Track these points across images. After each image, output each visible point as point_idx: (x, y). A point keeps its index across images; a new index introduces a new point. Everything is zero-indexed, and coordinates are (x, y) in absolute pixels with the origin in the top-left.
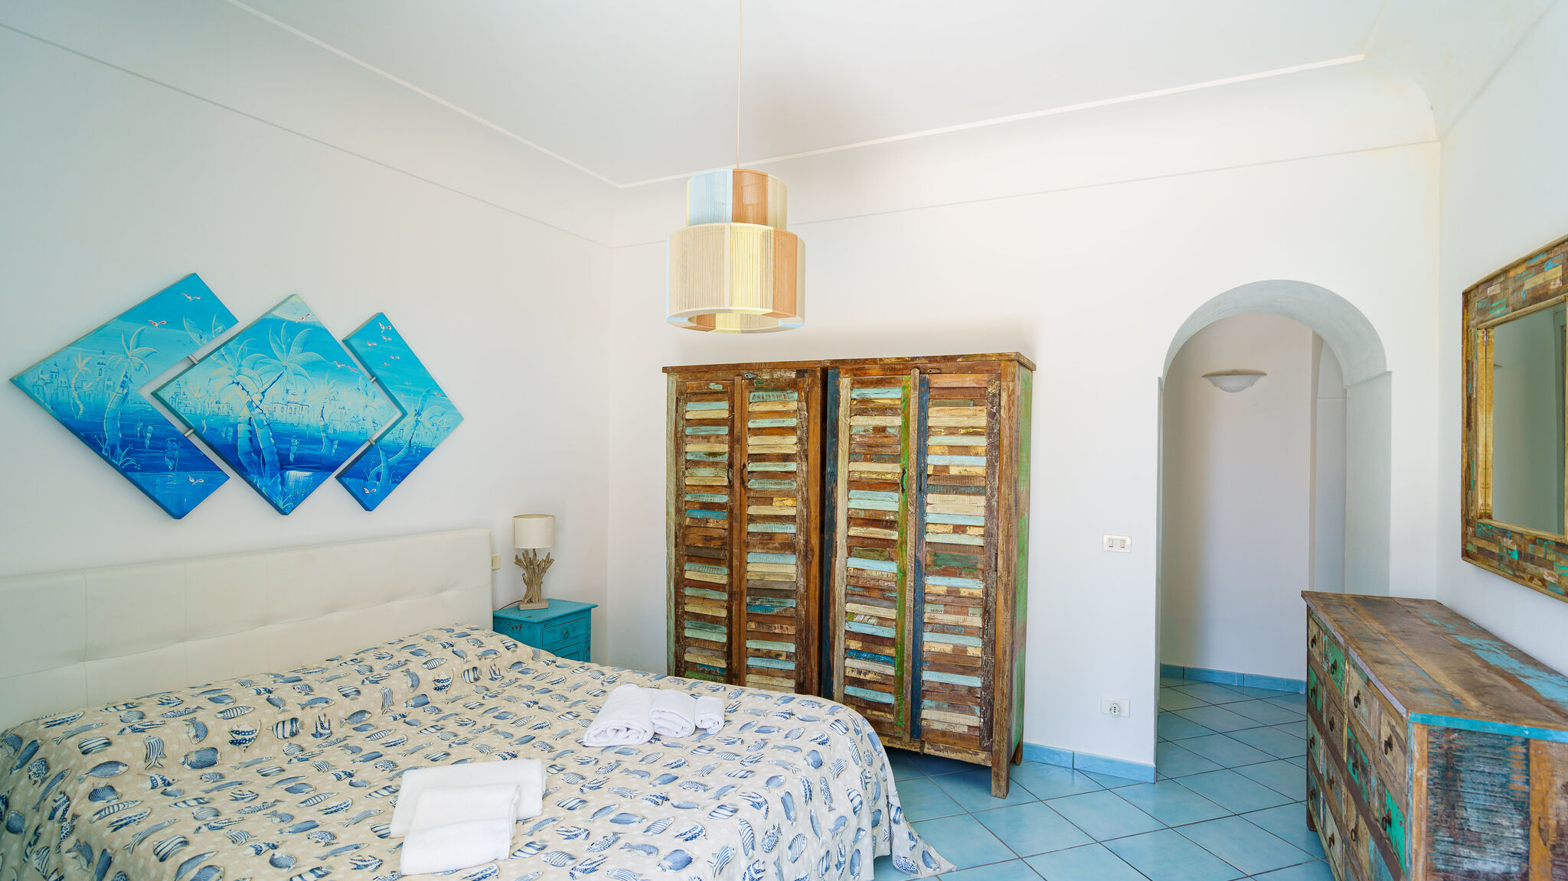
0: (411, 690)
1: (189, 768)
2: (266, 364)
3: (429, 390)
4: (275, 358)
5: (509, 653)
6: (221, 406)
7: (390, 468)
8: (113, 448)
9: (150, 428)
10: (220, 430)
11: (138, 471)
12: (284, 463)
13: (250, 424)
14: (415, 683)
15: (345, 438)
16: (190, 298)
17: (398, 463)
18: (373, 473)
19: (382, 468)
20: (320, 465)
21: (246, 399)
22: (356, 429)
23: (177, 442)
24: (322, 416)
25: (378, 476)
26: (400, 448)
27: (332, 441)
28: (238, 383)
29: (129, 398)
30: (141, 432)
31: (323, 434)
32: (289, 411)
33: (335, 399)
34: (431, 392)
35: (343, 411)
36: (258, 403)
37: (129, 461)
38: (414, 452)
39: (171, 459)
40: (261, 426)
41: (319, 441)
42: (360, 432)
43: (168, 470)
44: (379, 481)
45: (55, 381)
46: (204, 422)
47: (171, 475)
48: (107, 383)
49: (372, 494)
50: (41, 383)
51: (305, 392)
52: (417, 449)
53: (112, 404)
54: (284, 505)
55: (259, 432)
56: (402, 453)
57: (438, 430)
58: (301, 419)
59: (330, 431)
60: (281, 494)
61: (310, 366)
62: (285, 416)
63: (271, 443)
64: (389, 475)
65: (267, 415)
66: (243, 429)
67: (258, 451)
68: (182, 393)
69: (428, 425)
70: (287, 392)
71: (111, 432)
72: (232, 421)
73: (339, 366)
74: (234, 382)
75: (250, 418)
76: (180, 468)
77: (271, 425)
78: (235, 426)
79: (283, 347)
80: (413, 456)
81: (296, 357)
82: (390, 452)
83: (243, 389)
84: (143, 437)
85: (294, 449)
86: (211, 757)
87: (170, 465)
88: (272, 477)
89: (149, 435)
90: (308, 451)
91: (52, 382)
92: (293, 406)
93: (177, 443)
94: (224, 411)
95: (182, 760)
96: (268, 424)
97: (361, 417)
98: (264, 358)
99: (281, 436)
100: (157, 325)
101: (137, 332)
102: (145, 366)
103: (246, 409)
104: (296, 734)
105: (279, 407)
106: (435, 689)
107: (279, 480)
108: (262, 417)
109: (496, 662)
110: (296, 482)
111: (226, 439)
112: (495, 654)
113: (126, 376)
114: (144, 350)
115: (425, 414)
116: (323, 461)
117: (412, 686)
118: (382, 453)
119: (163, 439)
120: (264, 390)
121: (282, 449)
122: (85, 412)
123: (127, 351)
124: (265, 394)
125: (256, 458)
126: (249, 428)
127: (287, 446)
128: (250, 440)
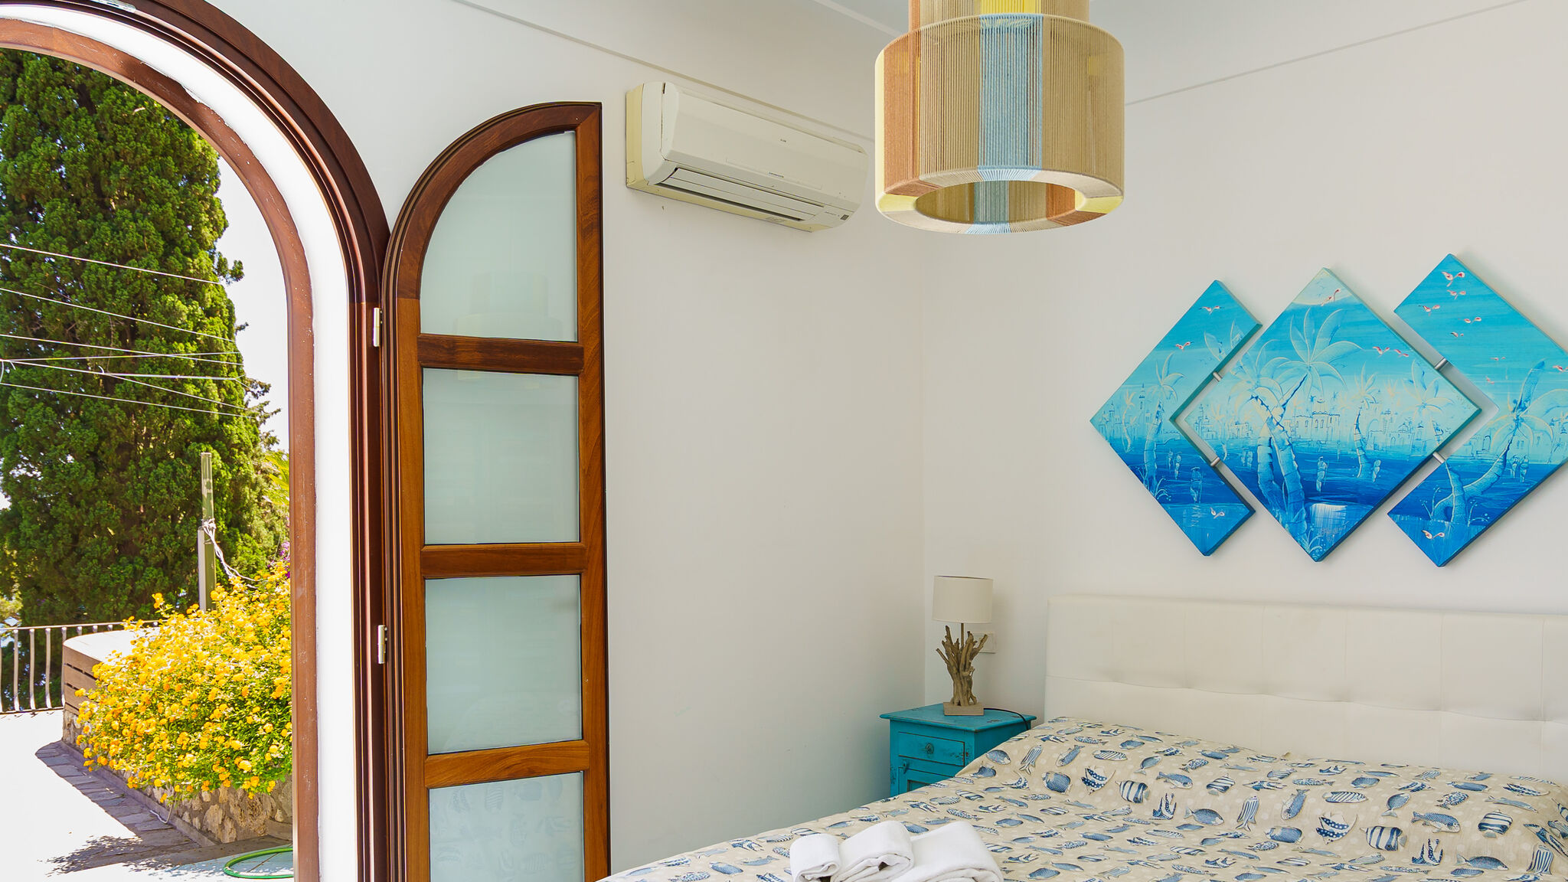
0: (1286, 816)
1: (1046, 785)
2: (1287, 368)
3: (1543, 363)
4: (1298, 358)
5: (1478, 835)
6: (1240, 427)
7: (1467, 500)
8: (1151, 478)
9: (1179, 457)
10: (1240, 454)
11: (1170, 503)
12: (1310, 494)
13: (1270, 446)
14: (1294, 809)
15: (1391, 455)
16: (1210, 310)
17: (1483, 493)
18: (1437, 507)
19: (1454, 500)
20: (1355, 496)
21: (1266, 415)
22: (1408, 442)
23: (1200, 470)
24: (1357, 428)
25: (1447, 512)
26: (1484, 467)
27: (1371, 462)
28: (1257, 398)
29: (1162, 428)
30: (1171, 462)
31: (1360, 453)
32: (1315, 424)
33: (1375, 402)
34: (1546, 367)
35: (1388, 417)
36: (1278, 419)
37: (1162, 492)
38: (1513, 473)
39: (1196, 489)
40: (1282, 447)
41: (1352, 462)
42: (1413, 447)
43: (1193, 502)
44: (1449, 519)
45: (1112, 419)
46: (1224, 447)
47: (1196, 507)
48: (1146, 415)
49: (1437, 540)
50: (1104, 422)
51: (1335, 397)
52: (1519, 467)
53: (1150, 438)
54: (1311, 548)
55: (1282, 456)
56: (1489, 476)
57: (1563, 431)
58: (1329, 433)
59: (1369, 447)
60: (1307, 533)
61: (1342, 361)
62: (1311, 433)
63: (1293, 467)
64: (1467, 511)
65: (1289, 433)
66: (1263, 453)
67: (1279, 479)
68: (1205, 417)
69: (1542, 424)
70: (1312, 400)
71: (1149, 464)
72: (1251, 443)
73: (1381, 353)
74: (1252, 397)
75: (1271, 438)
76: (1203, 500)
77: (1294, 445)
78: (1254, 449)
79: (1306, 341)
80: (1512, 480)
81: (1321, 352)
82: (1467, 472)
83: (1262, 404)
84: (1173, 467)
85: (1321, 475)
86: (1063, 784)
87: (1195, 495)
88: (1296, 511)
89: (1178, 465)
90: (1340, 476)
91: (1110, 421)
92: (1319, 417)
93: (1201, 472)
94: (1243, 433)
95: (1044, 775)
96: (1290, 444)
97: (1415, 424)
98: (1284, 361)
99: (1306, 458)
100: (1183, 347)
101: (1167, 360)
102: (1174, 393)
103: (1266, 429)
104: (1139, 802)
105: (1302, 420)
106: (1319, 830)
107: (1304, 515)
108: (1284, 436)
109: (1442, 838)
110: (1325, 518)
111: (1246, 464)
112: (1450, 825)
113: (1159, 406)
114: (1173, 377)
115: (1534, 408)
116: (1360, 491)
117: (1289, 811)
118: (1451, 476)
119: (1189, 469)
120: (1285, 402)
121: (1308, 475)
122: (1131, 446)
123: (1160, 380)
124: (1287, 406)
125: (1278, 487)
126: (1269, 450)
127: (1312, 471)
128: (1271, 465)
